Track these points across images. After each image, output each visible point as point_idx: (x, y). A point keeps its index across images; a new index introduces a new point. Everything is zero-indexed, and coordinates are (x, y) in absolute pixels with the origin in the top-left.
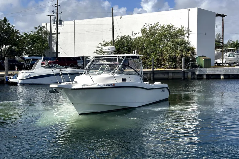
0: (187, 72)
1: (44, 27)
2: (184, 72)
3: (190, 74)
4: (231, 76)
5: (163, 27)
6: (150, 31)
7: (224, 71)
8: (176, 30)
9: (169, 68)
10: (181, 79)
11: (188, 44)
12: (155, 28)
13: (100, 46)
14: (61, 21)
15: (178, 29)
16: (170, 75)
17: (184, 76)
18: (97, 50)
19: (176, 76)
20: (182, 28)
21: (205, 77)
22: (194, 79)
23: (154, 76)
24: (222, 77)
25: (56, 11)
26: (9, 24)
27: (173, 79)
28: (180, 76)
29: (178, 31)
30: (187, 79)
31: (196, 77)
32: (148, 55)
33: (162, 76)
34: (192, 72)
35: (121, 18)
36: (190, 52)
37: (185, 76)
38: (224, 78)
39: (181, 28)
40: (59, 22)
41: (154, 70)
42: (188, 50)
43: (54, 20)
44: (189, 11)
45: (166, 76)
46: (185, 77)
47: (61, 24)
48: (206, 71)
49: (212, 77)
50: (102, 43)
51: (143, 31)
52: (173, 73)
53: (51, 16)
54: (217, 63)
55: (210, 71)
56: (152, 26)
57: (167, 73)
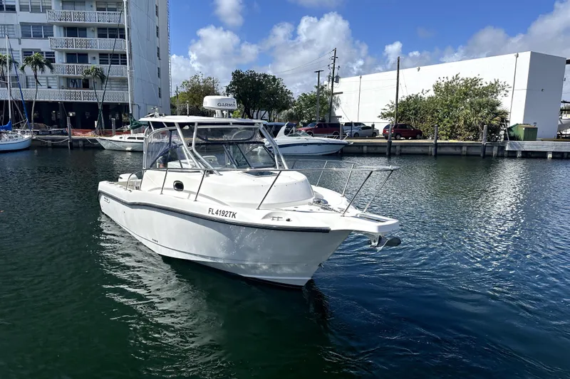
0: (493, 147)
1: (326, 86)
2: (485, 147)
3: (496, 149)
4: (566, 155)
5: (466, 81)
6: (447, 87)
7: (554, 147)
8: (485, 85)
9: (468, 139)
10: (479, 156)
11: (498, 105)
12: (455, 83)
13: (388, 108)
14: (338, 77)
15: (488, 84)
16: (464, 149)
17: (484, 152)
18: (383, 114)
19: (473, 151)
20: (496, 83)
21: (519, 155)
22: (503, 157)
23: (436, 150)
24: (550, 156)
25: (332, 66)
26: (278, 84)
27: (468, 155)
28: (479, 151)
29: (488, 87)
30: (490, 156)
31: (506, 154)
32: (441, 120)
33: (451, 150)
34: (499, 147)
35: (419, 70)
36: (498, 118)
37: (487, 151)
38: (553, 158)
39: (494, 83)
40: (334, 79)
41: (438, 141)
42: (497, 115)
43: (330, 76)
44: (517, 57)
45: (458, 151)
46: (486, 154)
47: (337, 82)
48: (522, 146)
49: (532, 155)
50: (391, 104)
51: (437, 88)
52: (469, 146)
53: (319, 72)
54: (561, 134)
55: (528, 146)
56: (449, 80)
57: (460, 146)
